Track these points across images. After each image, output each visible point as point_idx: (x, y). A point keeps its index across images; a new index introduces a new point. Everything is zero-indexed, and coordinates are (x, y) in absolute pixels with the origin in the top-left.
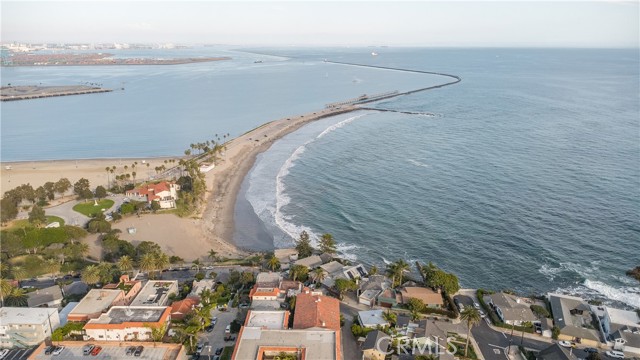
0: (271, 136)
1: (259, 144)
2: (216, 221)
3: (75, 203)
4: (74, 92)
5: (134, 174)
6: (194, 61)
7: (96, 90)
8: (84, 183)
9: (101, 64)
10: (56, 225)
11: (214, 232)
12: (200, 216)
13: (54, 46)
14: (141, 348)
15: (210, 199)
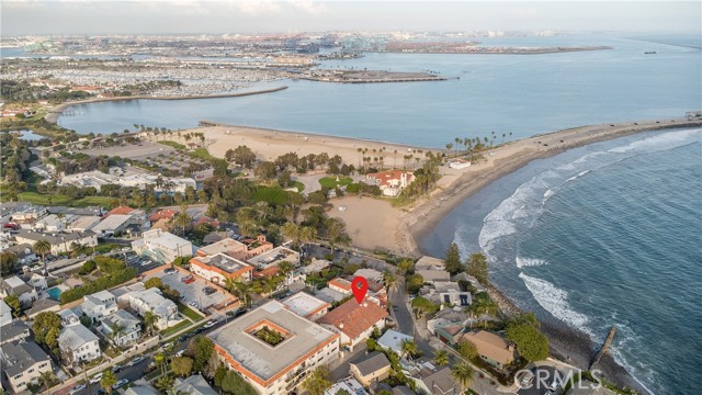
0: (567, 143)
1: (545, 149)
2: (421, 219)
3: (325, 175)
4: (412, 78)
5: (381, 158)
6: (563, 50)
7: (432, 78)
8: (337, 159)
9: (461, 52)
10: (296, 190)
11: (409, 229)
12: (411, 210)
13: (434, 34)
14: (215, 291)
15: (437, 196)
